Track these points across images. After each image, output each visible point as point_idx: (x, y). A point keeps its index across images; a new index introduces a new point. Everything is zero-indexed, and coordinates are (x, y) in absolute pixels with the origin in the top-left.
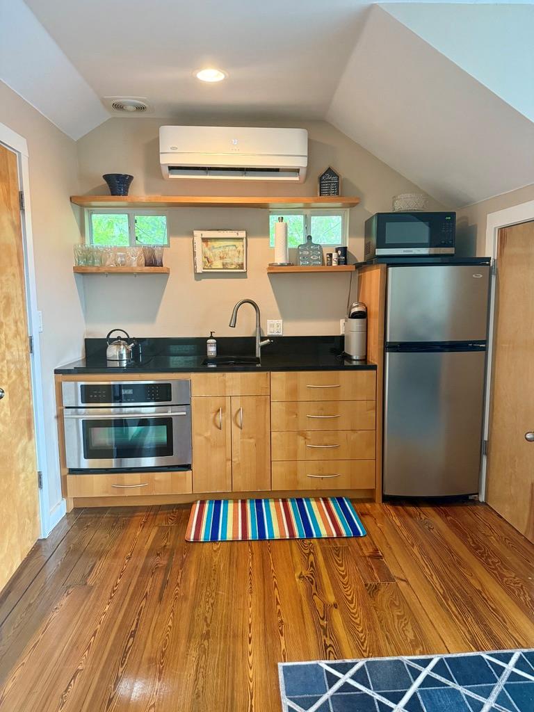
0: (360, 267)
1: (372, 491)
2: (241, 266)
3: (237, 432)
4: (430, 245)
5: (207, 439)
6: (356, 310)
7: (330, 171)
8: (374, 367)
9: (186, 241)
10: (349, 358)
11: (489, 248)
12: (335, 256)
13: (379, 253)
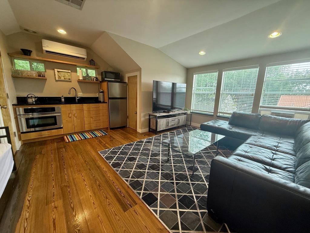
0: (100, 82)
1: (107, 128)
2: (70, 79)
3: (75, 118)
4: (114, 79)
5: (67, 120)
6: (101, 91)
7: (92, 60)
8: (107, 103)
9: (52, 71)
12: (95, 79)
13: (105, 79)
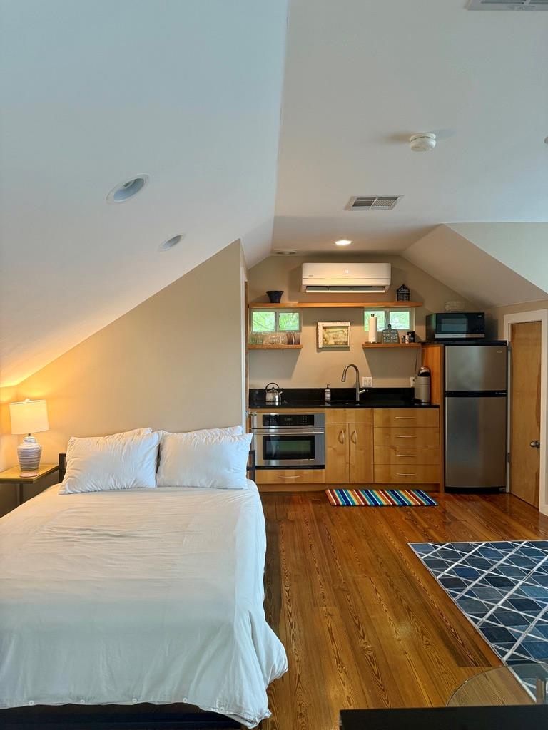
0: (423, 344)
1: (437, 485)
2: (346, 343)
3: (352, 445)
4: (467, 333)
5: (334, 449)
6: (423, 371)
7: (404, 286)
8: (438, 407)
9: (313, 328)
10: (419, 401)
11: (506, 335)
12: (407, 337)
13: (437, 336)
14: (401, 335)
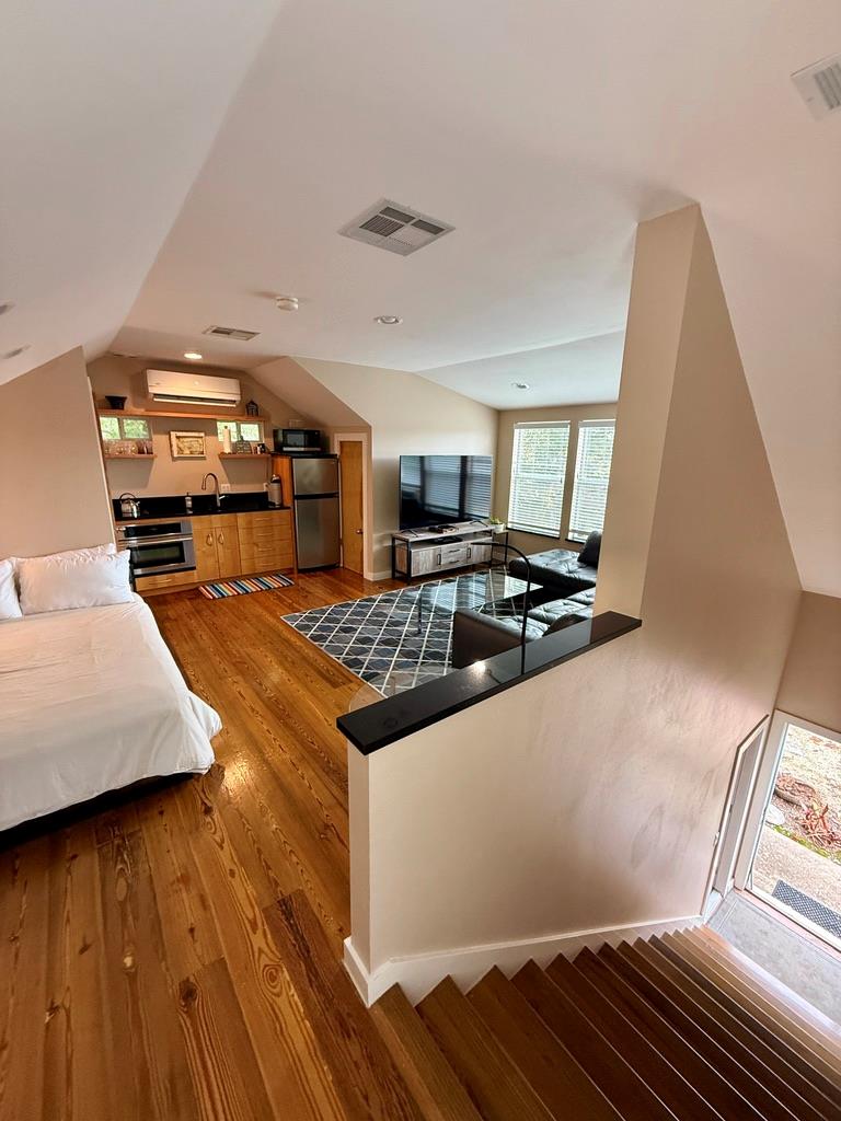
0: (273, 455)
1: (291, 569)
4: (305, 446)
5: (204, 552)
6: (275, 478)
7: (252, 403)
8: (288, 508)
10: (274, 504)
11: (336, 450)
13: (285, 449)
14: (253, 445)
